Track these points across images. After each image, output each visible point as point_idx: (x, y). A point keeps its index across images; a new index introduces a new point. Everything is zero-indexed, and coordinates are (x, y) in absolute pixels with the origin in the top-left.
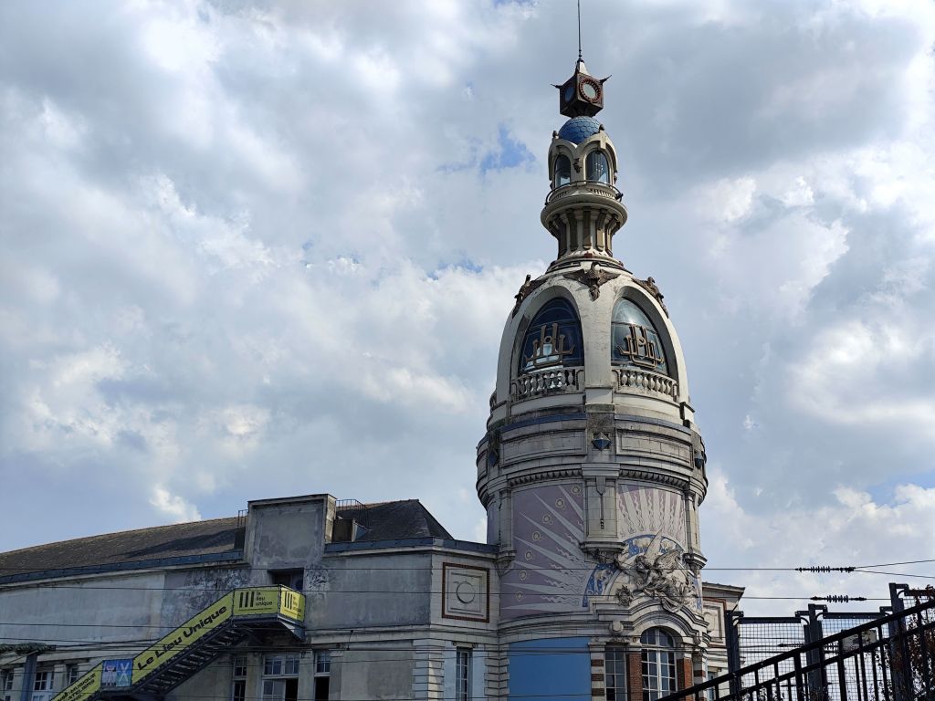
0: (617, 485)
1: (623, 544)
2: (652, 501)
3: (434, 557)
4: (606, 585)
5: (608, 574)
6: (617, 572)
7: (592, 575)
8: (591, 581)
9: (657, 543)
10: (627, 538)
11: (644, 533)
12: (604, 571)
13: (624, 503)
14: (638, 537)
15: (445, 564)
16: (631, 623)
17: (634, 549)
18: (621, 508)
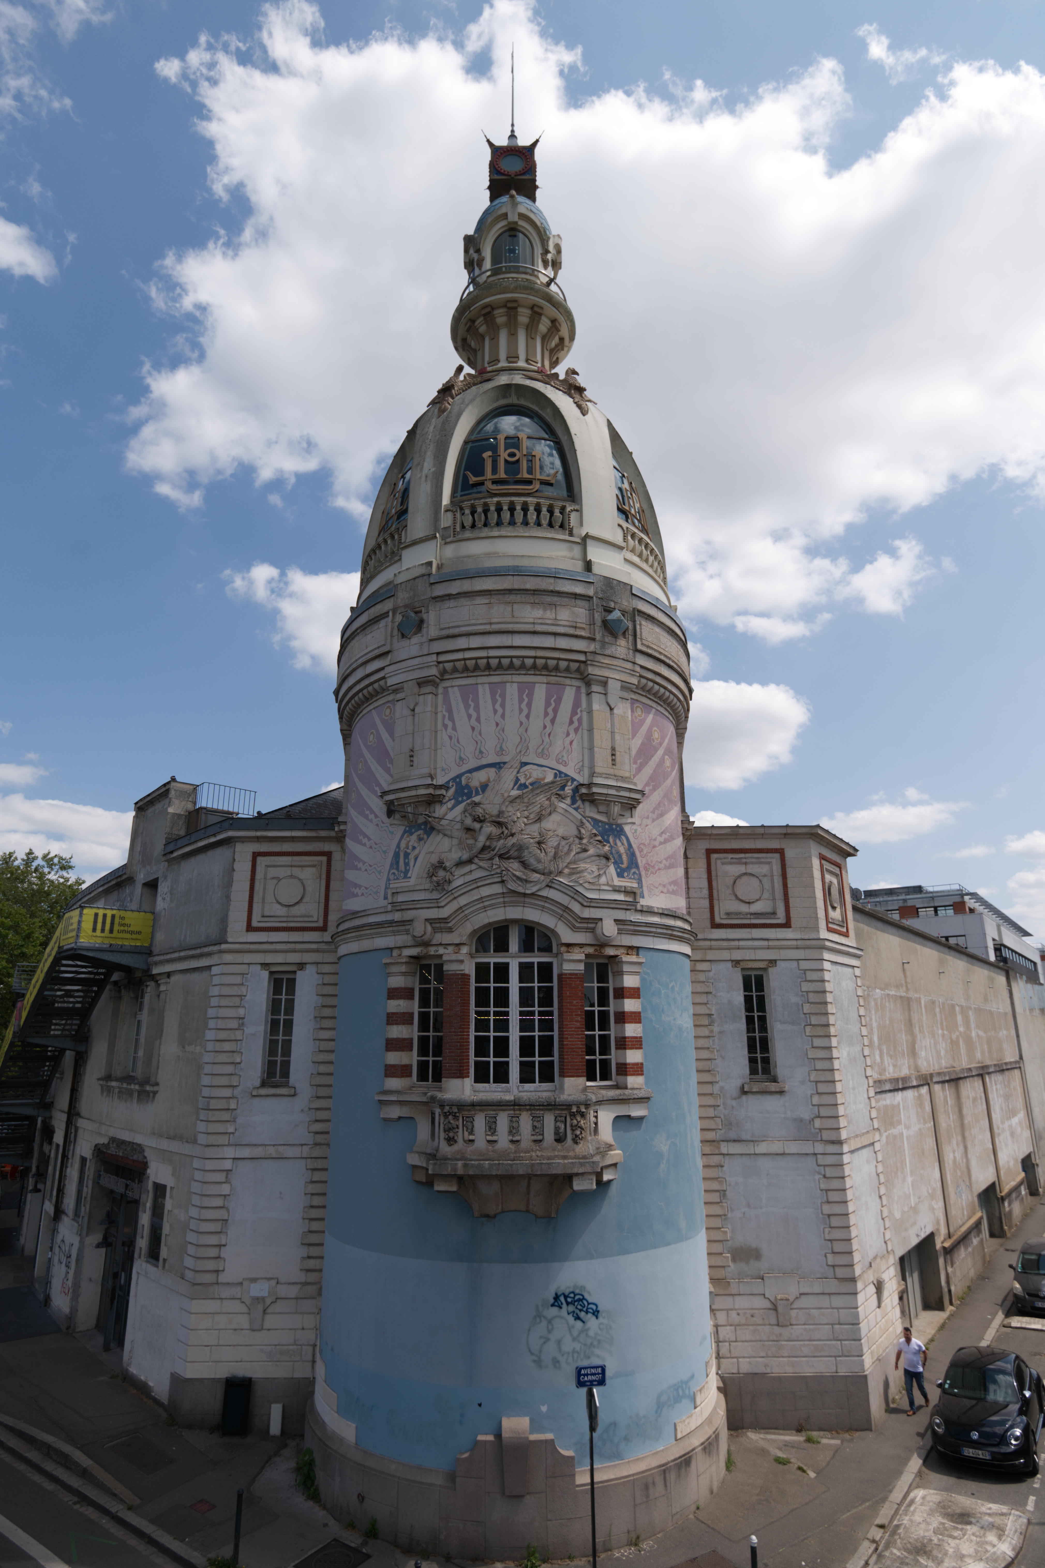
0: (440, 690)
1: (446, 787)
2: (503, 706)
3: (239, 847)
4: (416, 859)
5: (420, 839)
6: (434, 833)
7: (398, 846)
8: (396, 855)
9: (508, 776)
10: (452, 774)
11: (484, 762)
12: (414, 837)
13: (451, 718)
14: (470, 771)
15: (256, 855)
16: (444, 920)
17: (464, 791)
18: (445, 726)
